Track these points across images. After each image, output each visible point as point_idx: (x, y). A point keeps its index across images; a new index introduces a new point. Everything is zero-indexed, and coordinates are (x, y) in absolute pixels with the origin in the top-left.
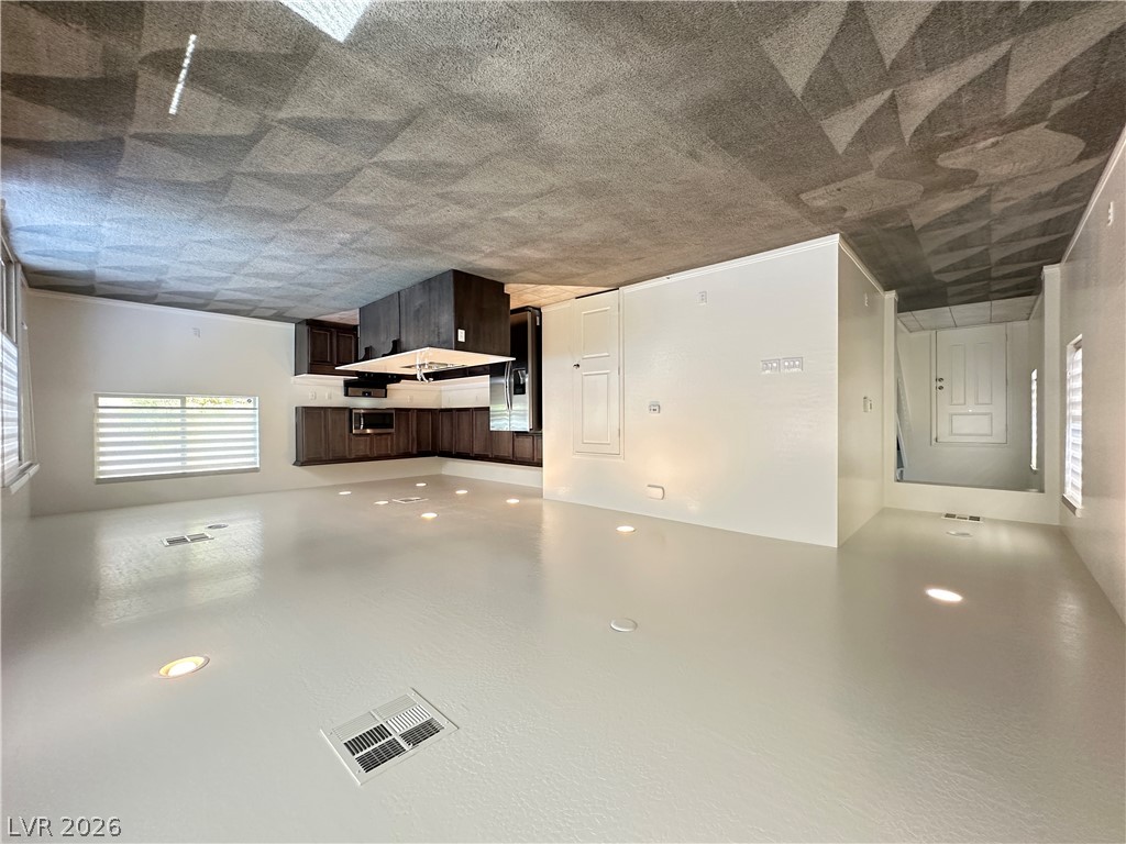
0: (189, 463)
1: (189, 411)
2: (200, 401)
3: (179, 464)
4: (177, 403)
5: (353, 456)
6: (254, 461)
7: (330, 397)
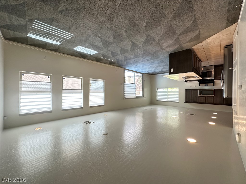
0: (168, 99)
1: (168, 91)
2: (171, 89)
3: (167, 99)
4: (166, 89)
5: (199, 102)
6: (177, 100)
7: (195, 87)
